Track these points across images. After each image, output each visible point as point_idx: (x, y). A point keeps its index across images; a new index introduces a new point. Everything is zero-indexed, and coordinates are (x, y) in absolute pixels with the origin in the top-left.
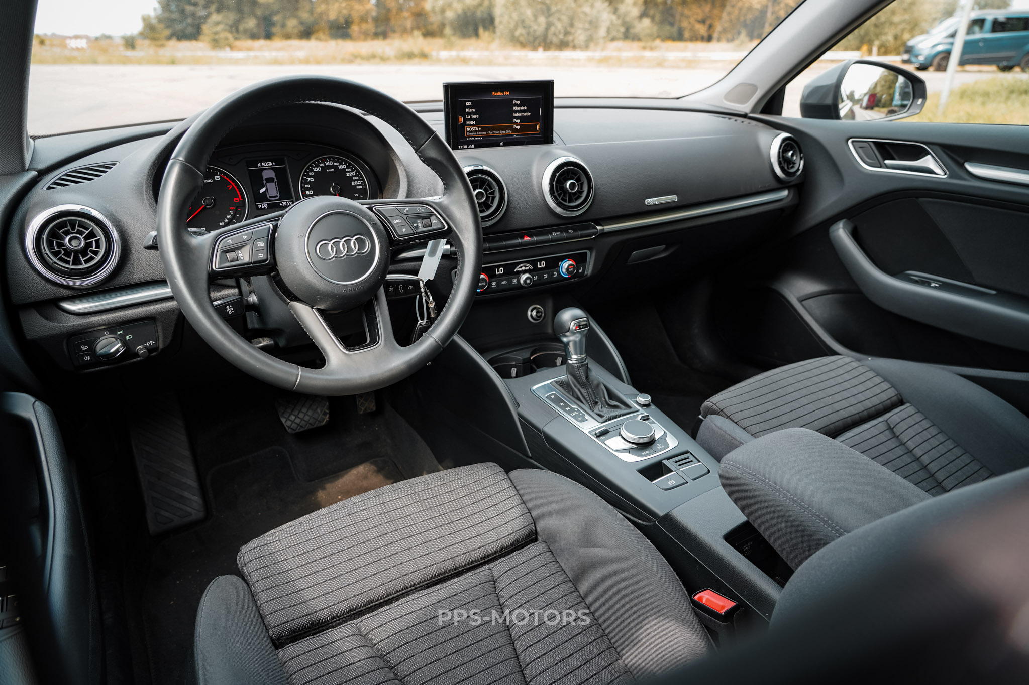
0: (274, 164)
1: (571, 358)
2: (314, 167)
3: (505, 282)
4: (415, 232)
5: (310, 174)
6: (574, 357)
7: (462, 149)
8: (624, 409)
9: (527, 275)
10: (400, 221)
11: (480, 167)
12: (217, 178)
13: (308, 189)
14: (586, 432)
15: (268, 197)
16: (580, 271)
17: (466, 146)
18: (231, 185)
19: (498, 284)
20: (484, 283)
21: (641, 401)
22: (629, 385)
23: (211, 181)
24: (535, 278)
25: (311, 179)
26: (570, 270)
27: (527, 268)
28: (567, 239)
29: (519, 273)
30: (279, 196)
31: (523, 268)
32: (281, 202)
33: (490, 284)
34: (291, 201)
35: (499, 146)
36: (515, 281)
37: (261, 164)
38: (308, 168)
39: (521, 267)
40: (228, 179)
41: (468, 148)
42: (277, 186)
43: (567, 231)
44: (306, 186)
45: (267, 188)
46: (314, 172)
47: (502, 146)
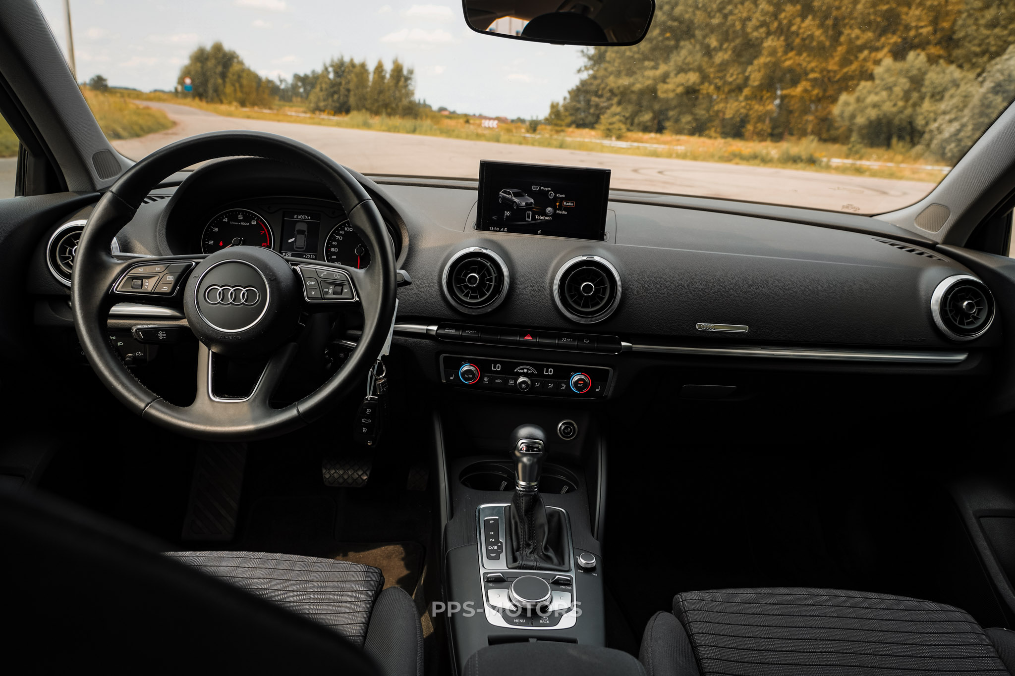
0: (309, 218)
1: (518, 483)
2: (347, 227)
3: (499, 381)
4: (323, 297)
5: (341, 232)
6: (522, 483)
7: (493, 231)
8: (555, 565)
9: (526, 379)
10: (313, 283)
11: (484, 251)
12: (254, 222)
13: (334, 247)
14: (482, 571)
15: (295, 247)
16: (597, 390)
17: (498, 229)
18: (264, 230)
19: (491, 380)
20: (471, 376)
21: (581, 562)
22: (597, 540)
23: (247, 224)
24: (537, 385)
25: (341, 238)
26: (579, 385)
27: (529, 372)
28: (577, 348)
29: (519, 375)
30: (305, 248)
31: (525, 371)
32: (305, 255)
33: (481, 379)
34: (314, 255)
35: (536, 233)
36: (511, 382)
37: (297, 217)
38: (340, 226)
39: (523, 369)
40: (262, 225)
41: (499, 231)
42: (306, 239)
43: (580, 339)
44: (333, 243)
45: (295, 239)
46: (345, 232)
47: (539, 234)
